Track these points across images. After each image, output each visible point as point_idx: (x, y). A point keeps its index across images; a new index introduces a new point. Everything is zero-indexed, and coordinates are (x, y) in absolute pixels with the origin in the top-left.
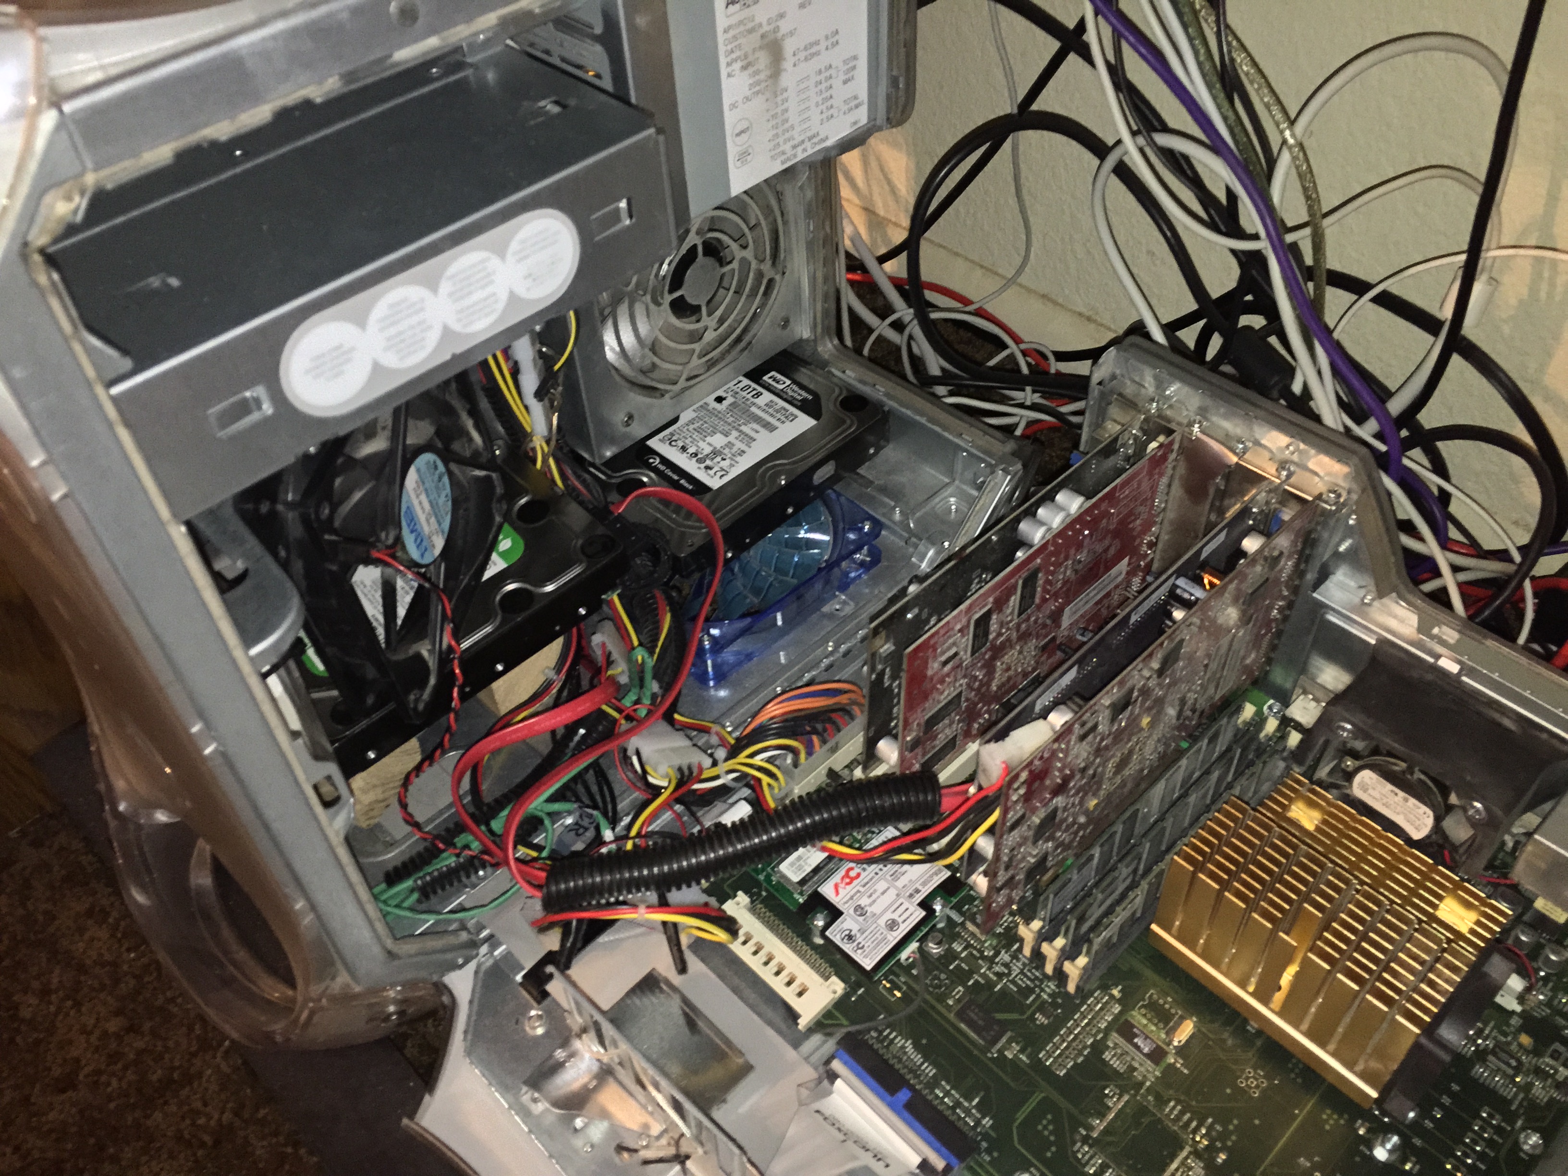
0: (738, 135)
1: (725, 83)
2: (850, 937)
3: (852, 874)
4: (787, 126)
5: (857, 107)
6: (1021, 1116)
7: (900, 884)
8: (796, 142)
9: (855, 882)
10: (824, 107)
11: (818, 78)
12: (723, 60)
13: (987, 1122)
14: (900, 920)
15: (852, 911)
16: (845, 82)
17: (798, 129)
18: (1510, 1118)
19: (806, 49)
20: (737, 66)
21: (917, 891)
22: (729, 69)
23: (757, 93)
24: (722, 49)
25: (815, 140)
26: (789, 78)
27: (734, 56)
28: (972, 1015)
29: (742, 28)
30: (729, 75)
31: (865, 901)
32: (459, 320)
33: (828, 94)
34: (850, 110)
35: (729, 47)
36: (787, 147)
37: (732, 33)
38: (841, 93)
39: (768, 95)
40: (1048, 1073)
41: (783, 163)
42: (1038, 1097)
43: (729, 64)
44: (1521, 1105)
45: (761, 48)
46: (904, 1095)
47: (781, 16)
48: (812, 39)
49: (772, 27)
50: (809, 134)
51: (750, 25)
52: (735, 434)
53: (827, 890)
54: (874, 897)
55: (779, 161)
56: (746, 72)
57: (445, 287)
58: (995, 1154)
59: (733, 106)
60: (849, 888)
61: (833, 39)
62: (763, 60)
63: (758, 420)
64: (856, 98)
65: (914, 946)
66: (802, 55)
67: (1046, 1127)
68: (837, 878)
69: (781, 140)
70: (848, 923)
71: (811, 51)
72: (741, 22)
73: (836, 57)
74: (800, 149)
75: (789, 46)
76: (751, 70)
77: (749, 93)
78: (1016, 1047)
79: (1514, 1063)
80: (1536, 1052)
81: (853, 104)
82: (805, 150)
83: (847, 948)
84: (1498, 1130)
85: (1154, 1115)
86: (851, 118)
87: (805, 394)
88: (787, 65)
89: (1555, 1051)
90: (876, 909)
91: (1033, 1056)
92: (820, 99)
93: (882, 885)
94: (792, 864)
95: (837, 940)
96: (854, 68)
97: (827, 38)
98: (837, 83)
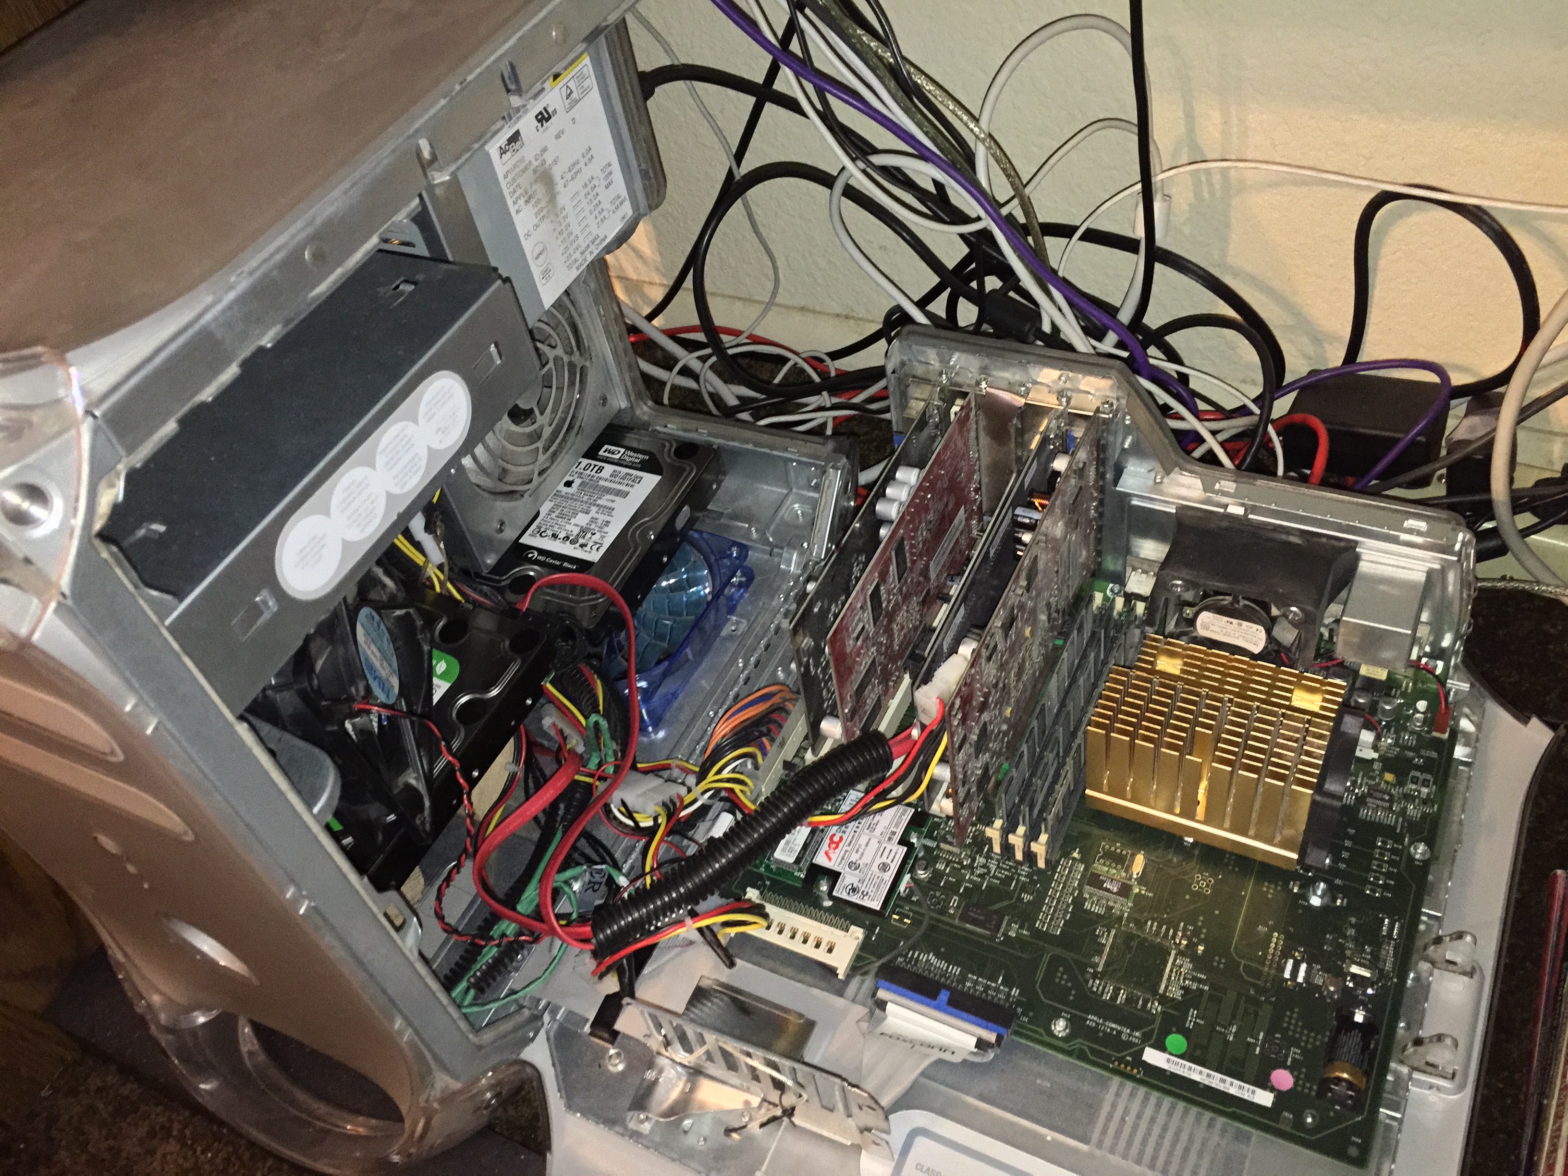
0: (537, 258)
1: (517, 219)
2: (854, 890)
3: (836, 839)
4: (572, 237)
5: (621, 204)
6: (1040, 975)
7: (877, 832)
8: (583, 248)
9: (841, 845)
10: (596, 212)
11: (586, 191)
12: (510, 202)
13: (1015, 992)
14: (889, 861)
15: (847, 868)
16: (607, 187)
17: (581, 238)
18: (1399, 839)
19: (570, 171)
20: (521, 202)
21: (894, 833)
22: (516, 206)
23: (543, 218)
24: (506, 192)
25: (597, 242)
26: (563, 200)
27: (517, 195)
28: (972, 914)
29: (517, 170)
30: (518, 212)
31: (854, 857)
32: (396, 485)
33: (597, 201)
34: (617, 208)
35: (511, 189)
36: (577, 255)
37: (510, 177)
38: (606, 197)
39: (552, 217)
40: (1046, 937)
41: (577, 269)
42: (1046, 958)
43: (515, 203)
44: (1402, 827)
45: (536, 181)
46: (944, 996)
47: (545, 150)
48: (571, 162)
49: (539, 162)
50: (591, 238)
51: (522, 166)
52: (594, 509)
53: (820, 860)
54: (861, 850)
55: (574, 269)
56: (530, 206)
57: (380, 460)
58: (1031, 1014)
59: (528, 235)
60: (837, 851)
61: (588, 155)
62: (540, 190)
63: (608, 491)
64: (619, 197)
65: (907, 877)
66: (569, 176)
67: (1062, 978)
68: (825, 847)
69: (571, 251)
70: (848, 878)
71: (574, 170)
72: (515, 166)
73: (594, 169)
74: (587, 253)
75: (557, 172)
76: (533, 201)
77: (536, 221)
78: (1015, 926)
79: (1387, 798)
80: (1400, 783)
81: (618, 202)
82: (591, 253)
83: (855, 899)
84: (1393, 851)
85: (1139, 937)
86: (620, 213)
87: (641, 456)
88: (559, 187)
89: (1413, 777)
90: (866, 859)
91: (1032, 928)
92: (591, 207)
93: (863, 840)
94: (783, 850)
95: (844, 896)
96: (611, 173)
97: (583, 156)
98: (601, 190)
